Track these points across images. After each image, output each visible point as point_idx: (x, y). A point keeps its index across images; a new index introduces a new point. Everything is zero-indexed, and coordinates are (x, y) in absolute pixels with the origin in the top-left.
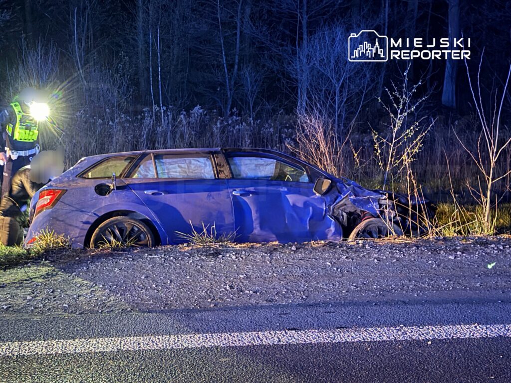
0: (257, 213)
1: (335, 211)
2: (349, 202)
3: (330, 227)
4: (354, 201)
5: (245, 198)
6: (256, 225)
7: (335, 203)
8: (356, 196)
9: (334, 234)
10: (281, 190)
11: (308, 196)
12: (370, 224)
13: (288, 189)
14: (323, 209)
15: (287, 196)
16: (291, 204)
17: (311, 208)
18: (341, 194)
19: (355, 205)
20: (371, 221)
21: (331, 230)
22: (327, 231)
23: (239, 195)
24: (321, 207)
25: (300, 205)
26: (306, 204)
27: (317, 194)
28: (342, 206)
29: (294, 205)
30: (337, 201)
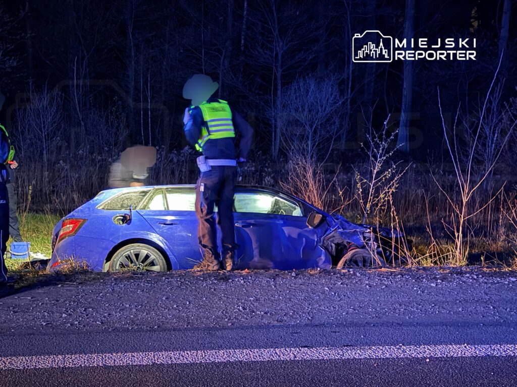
0: (256, 243)
1: (325, 242)
2: (337, 235)
3: (321, 256)
4: (342, 234)
5: (246, 229)
6: (256, 252)
7: (325, 235)
8: (343, 229)
9: (324, 262)
10: (278, 222)
11: (301, 229)
12: (356, 255)
13: (284, 222)
14: (314, 240)
15: (284, 228)
16: (287, 235)
17: (304, 239)
18: (330, 227)
19: (342, 237)
20: (357, 252)
21: (322, 259)
22: (318, 259)
23: (241, 226)
24: (311, 237)
25: (295, 236)
26: (300, 235)
27: (310, 227)
28: (331, 238)
29: (290, 236)
30: (327, 233)
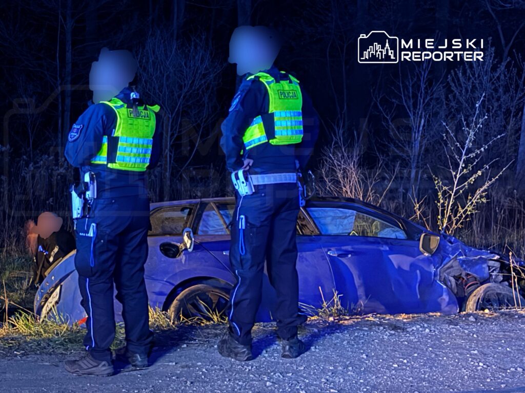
0: (360, 279)
2: (457, 265)
3: (442, 295)
4: (463, 262)
5: (343, 260)
6: (361, 292)
7: (442, 265)
8: (466, 255)
9: (449, 304)
10: (382, 249)
11: (414, 257)
12: (488, 291)
13: (389, 248)
14: (431, 273)
15: (390, 257)
16: (396, 267)
17: (418, 272)
18: (449, 253)
20: (489, 287)
21: (444, 299)
22: (439, 300)
23: (336, 255)
24: (426, 269)
25: (406, 267)
26: (412, 265)
27: (426, 254)
28: (449, 268)
29: (399, 267)
30: (445, 262)
